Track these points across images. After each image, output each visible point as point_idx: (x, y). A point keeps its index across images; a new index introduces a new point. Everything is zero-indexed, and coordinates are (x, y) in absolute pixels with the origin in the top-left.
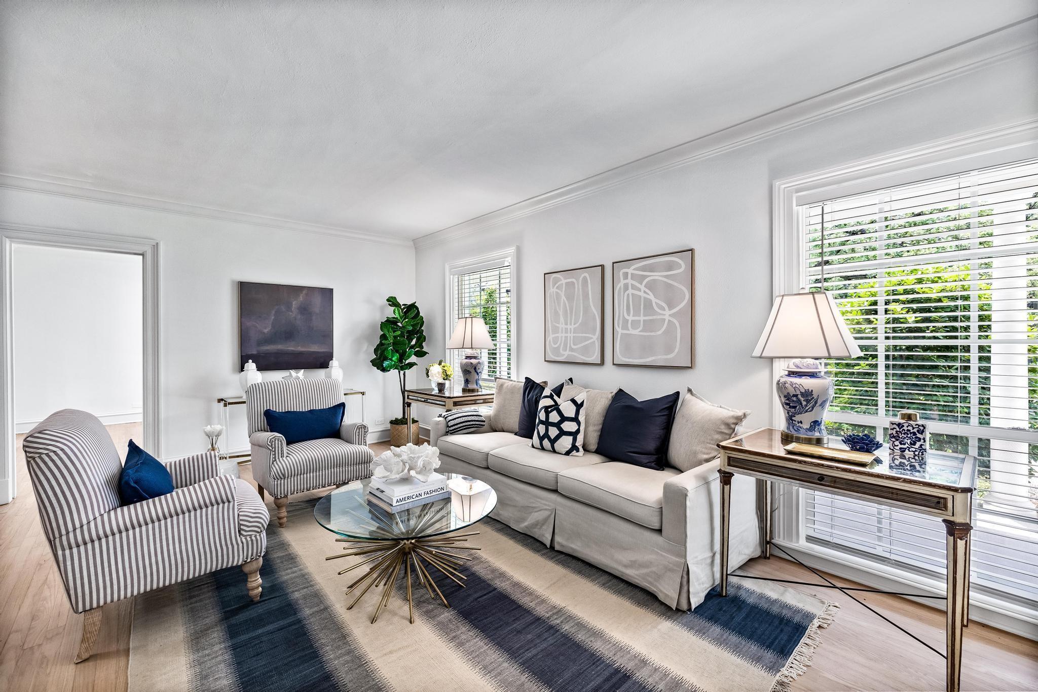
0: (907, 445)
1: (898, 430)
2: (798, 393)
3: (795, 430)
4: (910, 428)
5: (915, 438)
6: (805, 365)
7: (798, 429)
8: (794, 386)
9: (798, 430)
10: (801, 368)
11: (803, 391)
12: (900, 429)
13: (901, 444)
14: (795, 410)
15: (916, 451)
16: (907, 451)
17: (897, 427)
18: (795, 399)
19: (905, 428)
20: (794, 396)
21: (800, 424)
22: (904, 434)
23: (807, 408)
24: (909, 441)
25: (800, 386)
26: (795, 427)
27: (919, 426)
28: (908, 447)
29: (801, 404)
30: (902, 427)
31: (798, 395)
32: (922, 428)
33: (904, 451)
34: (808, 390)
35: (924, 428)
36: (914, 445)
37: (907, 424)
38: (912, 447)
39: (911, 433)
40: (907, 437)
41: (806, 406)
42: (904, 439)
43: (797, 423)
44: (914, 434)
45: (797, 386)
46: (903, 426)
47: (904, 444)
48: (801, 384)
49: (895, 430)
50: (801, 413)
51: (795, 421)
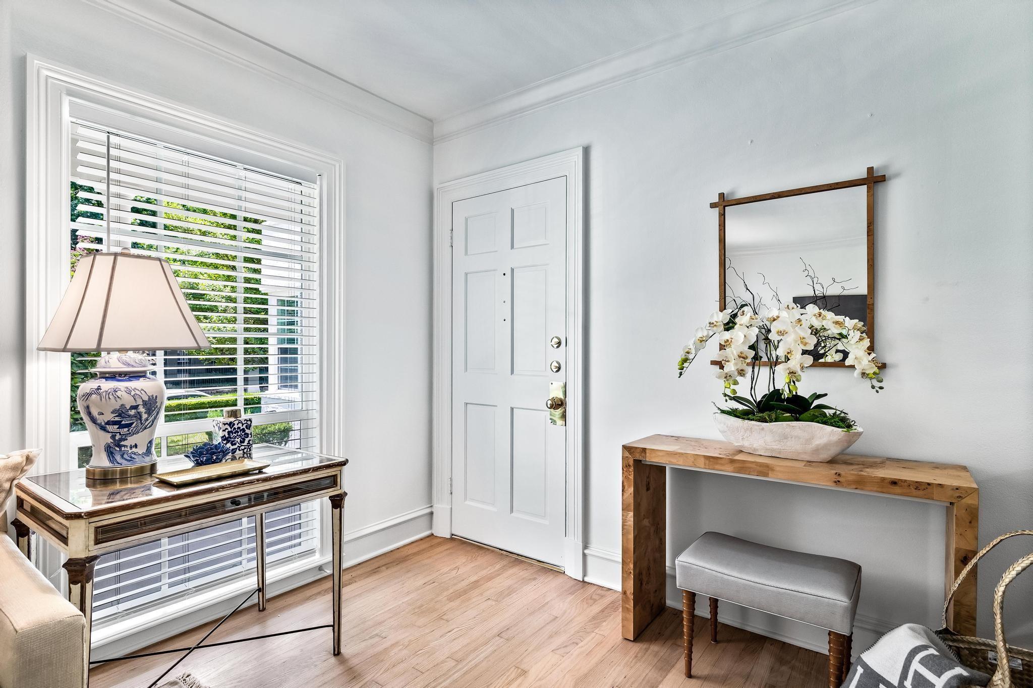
0: (238, 445)
1: (230, 430)
2: (140, 402)
3: (126, 460)
4: (240, 425)
5: (244, 435)
6: (137, 361)
7: (131, 457)
8: (133, 393)
9: (131, 459)
10: (133, 366)
11: (146, 398)
12: (231, 428)
13: (232, 445)
14: (128, 430)
15: (245, 448)
16: (238, 450)
17: (229, 427)
18: (133, 412)
19: (236, 426)
20: (133, 407)
21: (134, 450)
22: (235, 433)
23: (146, 424)
24: (239, 440)
25: (142, 392)
26: (125, 456)
27: (247, 421)
28: (238, 446)
29: (140, 419)
30: (233, 426)
31: (138, 406)
32: (249, 423)
33: (235, 452)
34: (152, 396)
35: (251, 422)
36: (244, 442)
37: (237, 422)
38: (242, 446)
39: (241, 431)
40: (237, 435)
41: (147, 419)
42: (235, 438)
43: (129, 449)
44: (243, 430)
45: (138, 392)
46: (234, 424)
47: (235, 444)
48: (142, 390)
49: (227, 431)
50: (138, 433)
51: (124, 446)
